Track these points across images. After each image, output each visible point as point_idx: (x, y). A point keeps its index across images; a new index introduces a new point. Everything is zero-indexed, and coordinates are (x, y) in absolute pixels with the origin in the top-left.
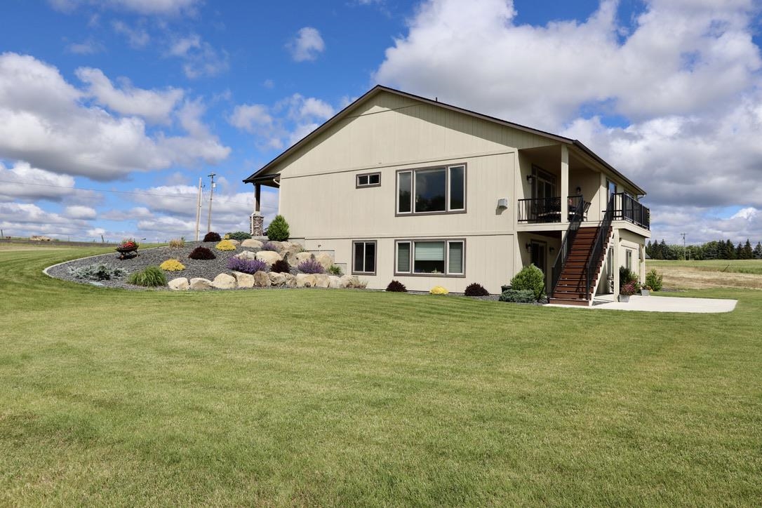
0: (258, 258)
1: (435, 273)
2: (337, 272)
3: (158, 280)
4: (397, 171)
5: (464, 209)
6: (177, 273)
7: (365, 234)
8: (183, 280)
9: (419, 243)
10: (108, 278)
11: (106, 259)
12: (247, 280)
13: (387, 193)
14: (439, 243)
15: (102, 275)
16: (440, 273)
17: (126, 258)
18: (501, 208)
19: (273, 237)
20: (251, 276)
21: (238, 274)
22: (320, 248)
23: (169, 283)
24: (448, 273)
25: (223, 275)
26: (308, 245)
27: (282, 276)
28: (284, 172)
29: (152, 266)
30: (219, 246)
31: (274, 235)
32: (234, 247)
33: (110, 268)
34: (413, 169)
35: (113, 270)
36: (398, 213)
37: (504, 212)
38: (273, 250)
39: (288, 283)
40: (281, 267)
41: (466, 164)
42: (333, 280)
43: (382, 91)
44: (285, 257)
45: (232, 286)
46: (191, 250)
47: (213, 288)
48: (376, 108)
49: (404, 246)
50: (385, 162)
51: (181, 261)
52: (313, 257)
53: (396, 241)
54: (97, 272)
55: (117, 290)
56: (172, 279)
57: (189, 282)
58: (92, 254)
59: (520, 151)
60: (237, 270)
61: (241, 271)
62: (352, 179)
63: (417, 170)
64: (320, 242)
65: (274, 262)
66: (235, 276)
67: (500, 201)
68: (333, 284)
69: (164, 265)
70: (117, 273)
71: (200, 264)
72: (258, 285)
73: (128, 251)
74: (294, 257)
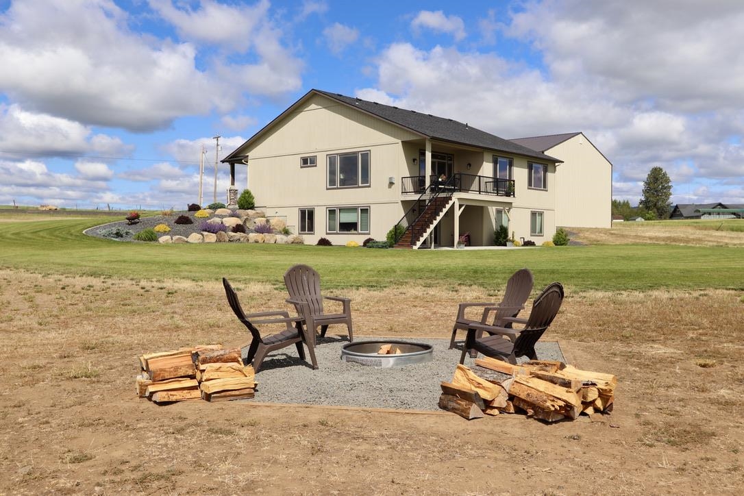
0: (224, 223)
1: (353, 232)
2: (286, 232)
3: (152, 238)
4: (327, 155)
5: (368, 185)
6: (165, 233)
7: (307, 203)
8: (168, 237)
9: (341, 210)
10: (122, 236)
11: (120, 224)
12: (212, 238)
13: (321, 171)
14: (352, 209)
15: (118, 235)
16: (355, 232)
17: (132, 224)
18: (391, 184)
19: (242, 207)
20: (214, 234)
21: (205, 233)
22: (277, 215)
23: (159, 239)
24: (360, 232)
25: (194, 234)
26: (269, 213)
27: (238, 235)
28: (251, 154)
29: (148, 229)
30: (198, 214)
31: (242, 205)
32: (208, 215)
33: (123, 230)
34: (337, 154)
35: (125, 231)
36: (328, 187)
37: (393, 186)
38: (238, 217)
39: (242, 239)
40: (239, 228)
41: (370, 151)
42: (281, 238)
43: (316, 94)
44: (245, 222)
45: (201, 241)
46: (176, 218)
47: (187, 242)
48: (313, 106)
49: (332, 212)
50: (319, 148)
51: (169, 226)
52: (268, 221)
53: (327, 208)
54: (115, 232)
55: (128, 242)
56: (161, 236)
57: (172, 239)
58: (110, 222)
59: (402, 142)
60: (206, 231)
61: (208, 232)
62: (297, 161)
63: (340, 155)
64: (277, 210)
65: (234, 226)
66: (203, 235)
67: (391, 178)
68: (279, 241)
69: (157, 228)
70: (127, 233)
71: (181, 227)
72: (219, 241)
73: (133, 219)
74: (252, 222)
